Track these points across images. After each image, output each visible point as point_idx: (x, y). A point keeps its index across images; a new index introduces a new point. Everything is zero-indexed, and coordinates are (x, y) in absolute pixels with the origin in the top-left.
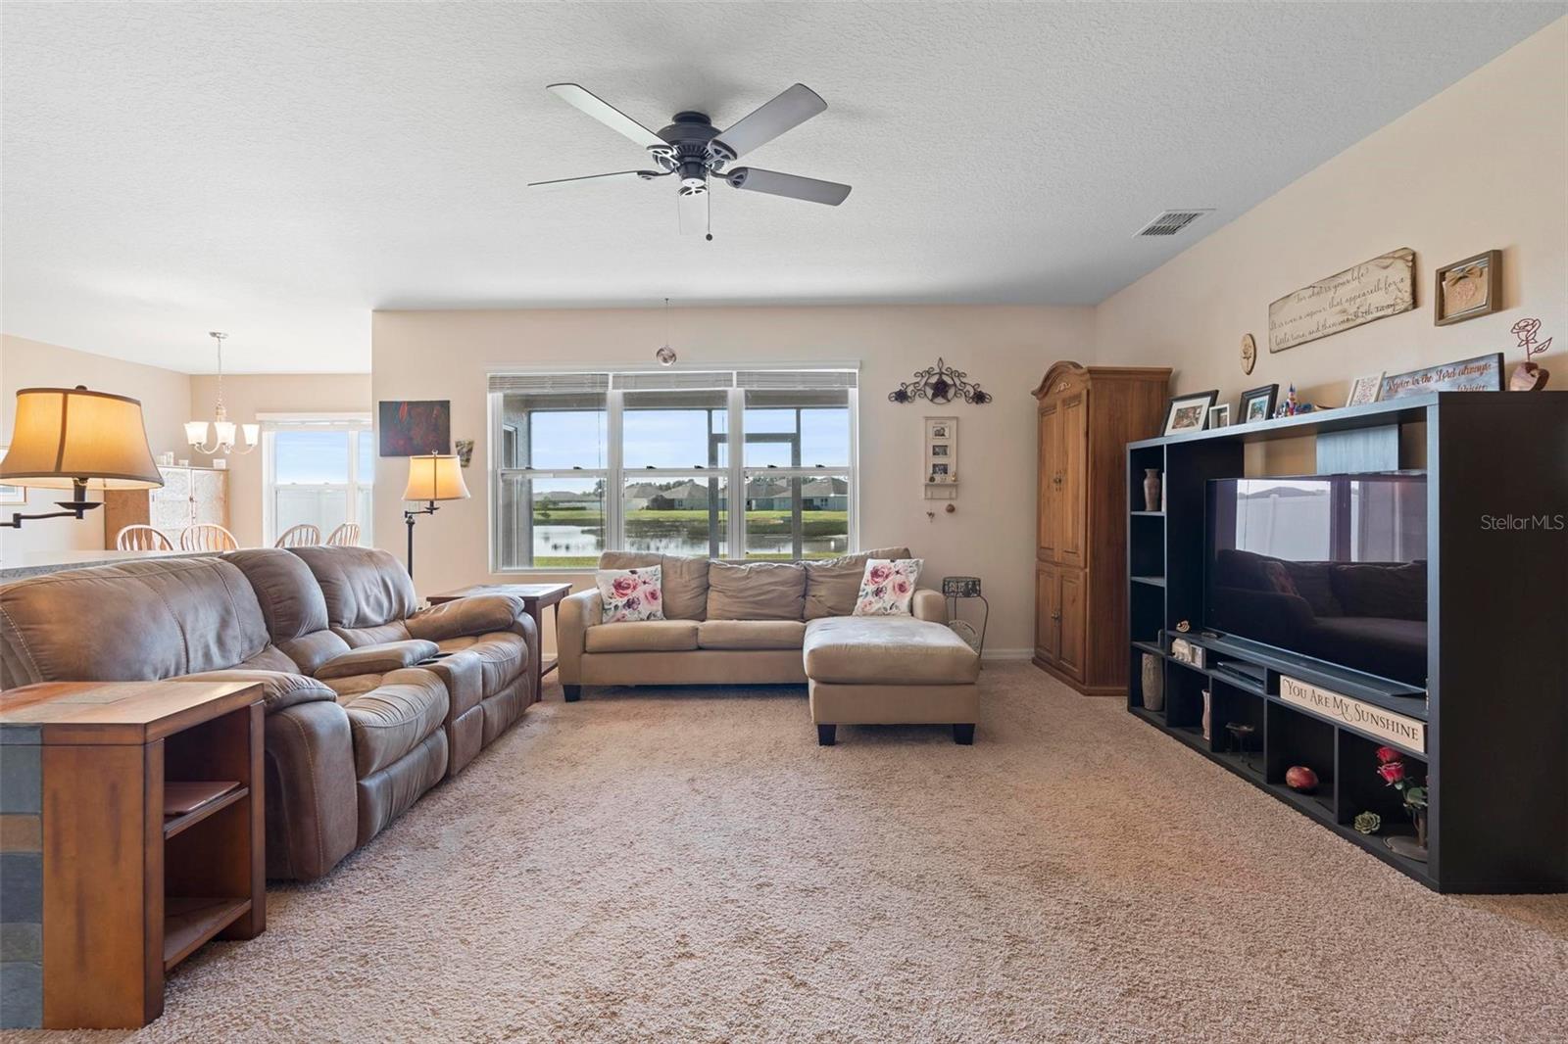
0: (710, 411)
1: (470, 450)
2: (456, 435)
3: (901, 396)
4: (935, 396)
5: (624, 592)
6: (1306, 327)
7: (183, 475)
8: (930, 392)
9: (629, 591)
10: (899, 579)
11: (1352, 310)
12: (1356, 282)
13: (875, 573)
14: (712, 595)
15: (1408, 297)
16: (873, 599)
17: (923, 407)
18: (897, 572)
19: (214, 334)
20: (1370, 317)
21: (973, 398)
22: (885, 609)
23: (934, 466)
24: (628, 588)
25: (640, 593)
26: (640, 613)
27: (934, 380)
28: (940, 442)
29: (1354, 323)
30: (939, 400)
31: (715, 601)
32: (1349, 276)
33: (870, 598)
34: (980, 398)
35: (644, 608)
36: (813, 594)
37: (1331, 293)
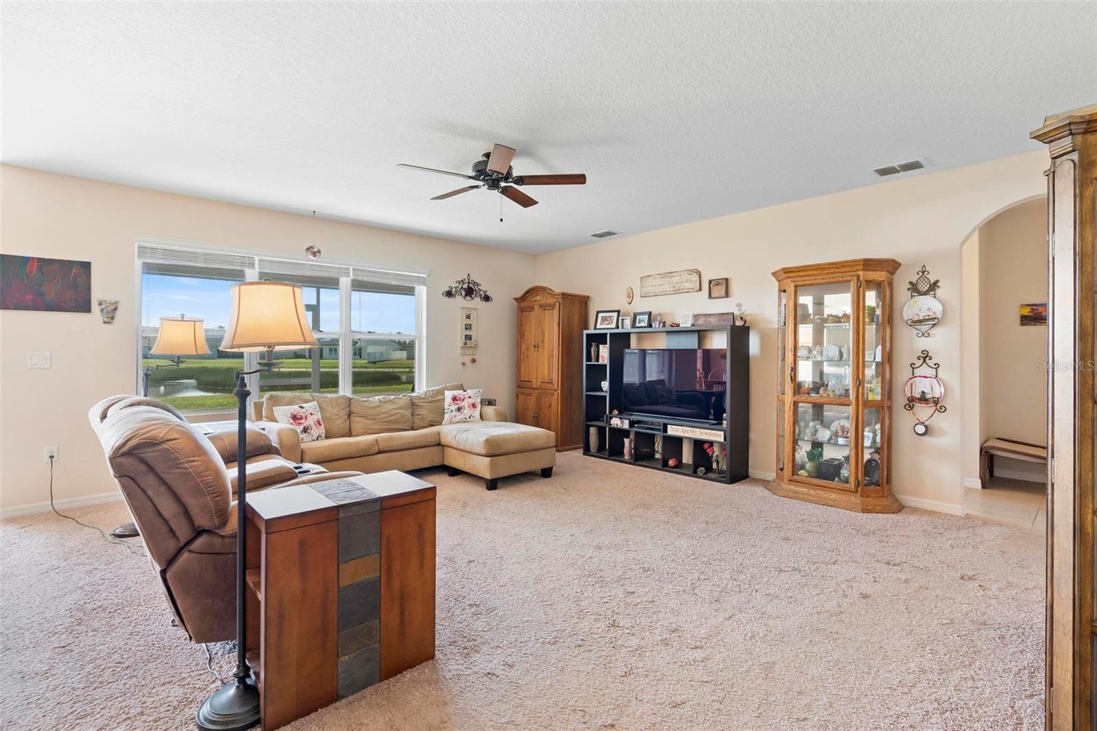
1: (116, 309)
2: (97, 293)
3: (449, 294)
4: (466, 295)
5: (300, 422)
6: (658, 290)
8: (463, 293)
9: (303, 421)
10: (471, 401)
11: (678, 287)
12: (679, 277)
13: (455, 399)
14: (355, 419)
15: (698, 287)
16: (457, 413)
17: (460, 301)
18: (470, 397)
20: (684, 291)
21: (484, 298)
22: (466, 419)
23: (466, 336)
24: (301, 419)
25: (310, 421)
26: (312, 436)
27: (465, 286)
28: (468, 322)
29: (677, 292)
30: (468, 298)
32: (676, 274)
33: (455, 413)
34: (487, 298)
36: (417, 413)
37: (669, 279)
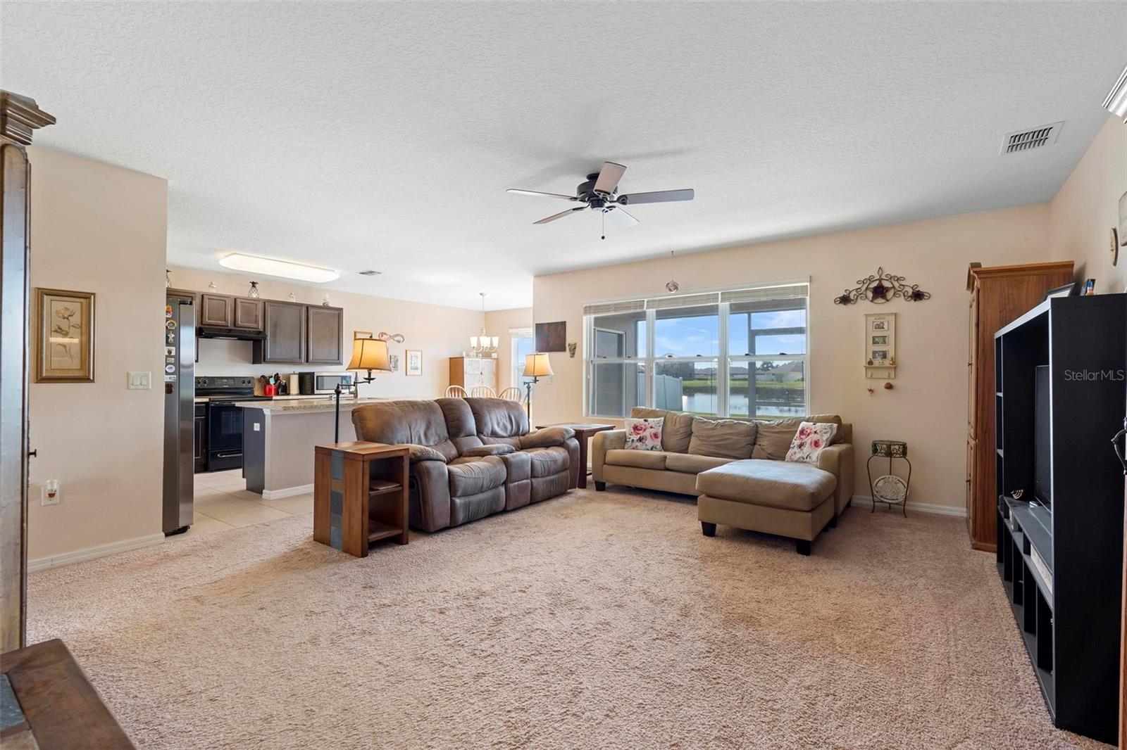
0: (749, 314)
1: (575, 348)
2: (568, 340)
3: (845, 300)
4: (875, 297)
5: (638, 432)
7: (479, 361)
8: (870, 295)
9: (640, 432)
10: (816, 437)
13: (802, 432)
14: (693, 439)
16: (798, 451)
17: (866, 307)
18: (815, 432)
19: (481, 294)
21: (911, 297)
22: (803, 458)
23: (874, 353)
24: (641, 430)
25: (647, 433)
26: (646, 445)
27: (875, 284)
28: (880, 333)
30: (880, 300)
31: (694, 441)
33: (796, 449)
34: (918, 296)
35: (649, 443)
36: (759, 443)
